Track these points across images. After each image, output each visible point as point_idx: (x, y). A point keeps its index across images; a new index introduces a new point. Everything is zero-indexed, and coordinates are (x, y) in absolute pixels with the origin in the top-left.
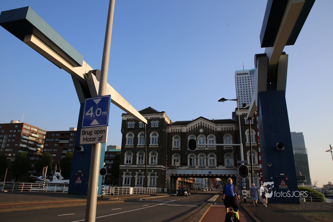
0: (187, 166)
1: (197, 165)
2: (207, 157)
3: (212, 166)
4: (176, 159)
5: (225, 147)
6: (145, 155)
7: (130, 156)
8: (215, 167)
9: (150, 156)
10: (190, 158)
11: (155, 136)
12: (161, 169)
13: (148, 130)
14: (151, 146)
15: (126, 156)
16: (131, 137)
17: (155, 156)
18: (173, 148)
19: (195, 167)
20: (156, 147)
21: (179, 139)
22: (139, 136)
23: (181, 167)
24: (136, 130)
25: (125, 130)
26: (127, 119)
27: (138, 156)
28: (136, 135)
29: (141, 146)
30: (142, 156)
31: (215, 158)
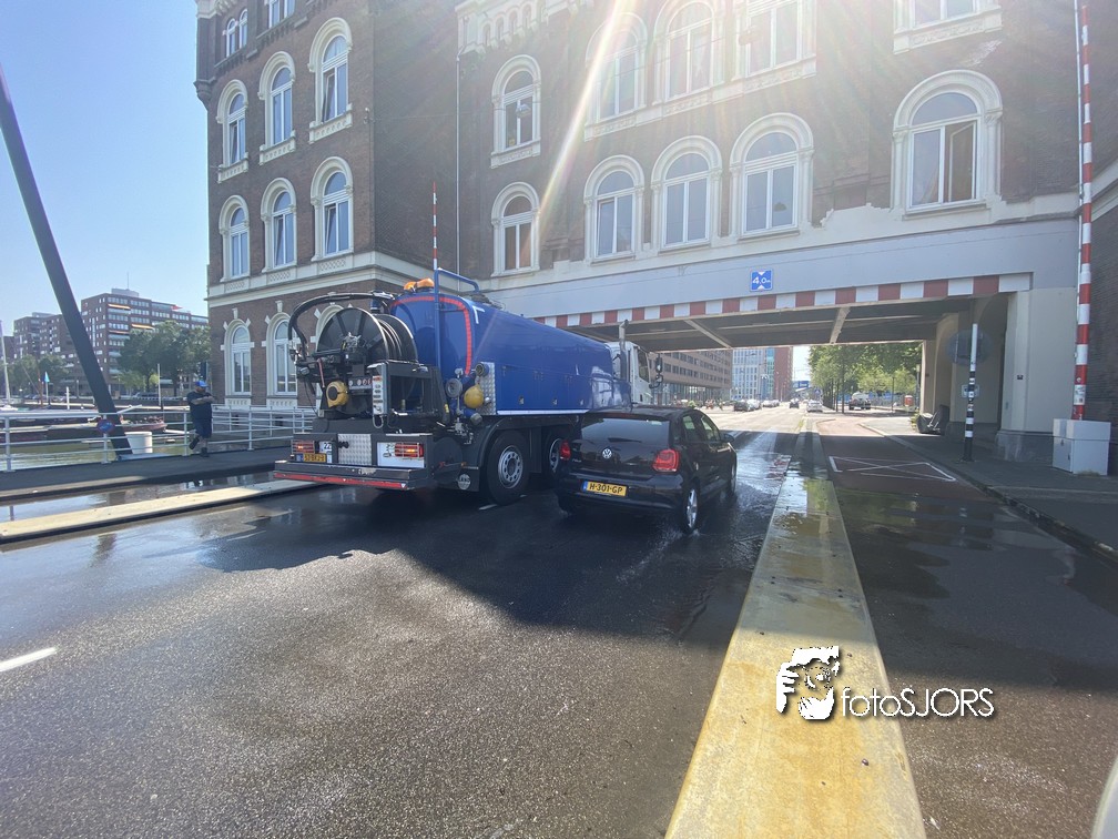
0: (581, 256)
1: (647, 238)
2: (731, 162)
3: (769, 228)
4: (521, 226)
5: (906, 30)
6: (293, 201)
7: (242, 228)
8: (796, 232)
9: (319, 203)
10: (599, 202)
11: (340, 58)
12: (373, 277)
13: (299, 28)
14: (319, 127)
15: (227, 233)
16: (240, 114)
17: (343, 196)
18: (498, 155)
19: (631, 258)
20: (342, 127)
21: (535, 79)
22: (265, 91)
23: (541, 269)
24: (250, 59)
25: (214, 78)
26: (218, 9)
27: (268, 219)
28: (253, 90)
29: (277, 150)
30: (287, 211)
31: (802, 157)
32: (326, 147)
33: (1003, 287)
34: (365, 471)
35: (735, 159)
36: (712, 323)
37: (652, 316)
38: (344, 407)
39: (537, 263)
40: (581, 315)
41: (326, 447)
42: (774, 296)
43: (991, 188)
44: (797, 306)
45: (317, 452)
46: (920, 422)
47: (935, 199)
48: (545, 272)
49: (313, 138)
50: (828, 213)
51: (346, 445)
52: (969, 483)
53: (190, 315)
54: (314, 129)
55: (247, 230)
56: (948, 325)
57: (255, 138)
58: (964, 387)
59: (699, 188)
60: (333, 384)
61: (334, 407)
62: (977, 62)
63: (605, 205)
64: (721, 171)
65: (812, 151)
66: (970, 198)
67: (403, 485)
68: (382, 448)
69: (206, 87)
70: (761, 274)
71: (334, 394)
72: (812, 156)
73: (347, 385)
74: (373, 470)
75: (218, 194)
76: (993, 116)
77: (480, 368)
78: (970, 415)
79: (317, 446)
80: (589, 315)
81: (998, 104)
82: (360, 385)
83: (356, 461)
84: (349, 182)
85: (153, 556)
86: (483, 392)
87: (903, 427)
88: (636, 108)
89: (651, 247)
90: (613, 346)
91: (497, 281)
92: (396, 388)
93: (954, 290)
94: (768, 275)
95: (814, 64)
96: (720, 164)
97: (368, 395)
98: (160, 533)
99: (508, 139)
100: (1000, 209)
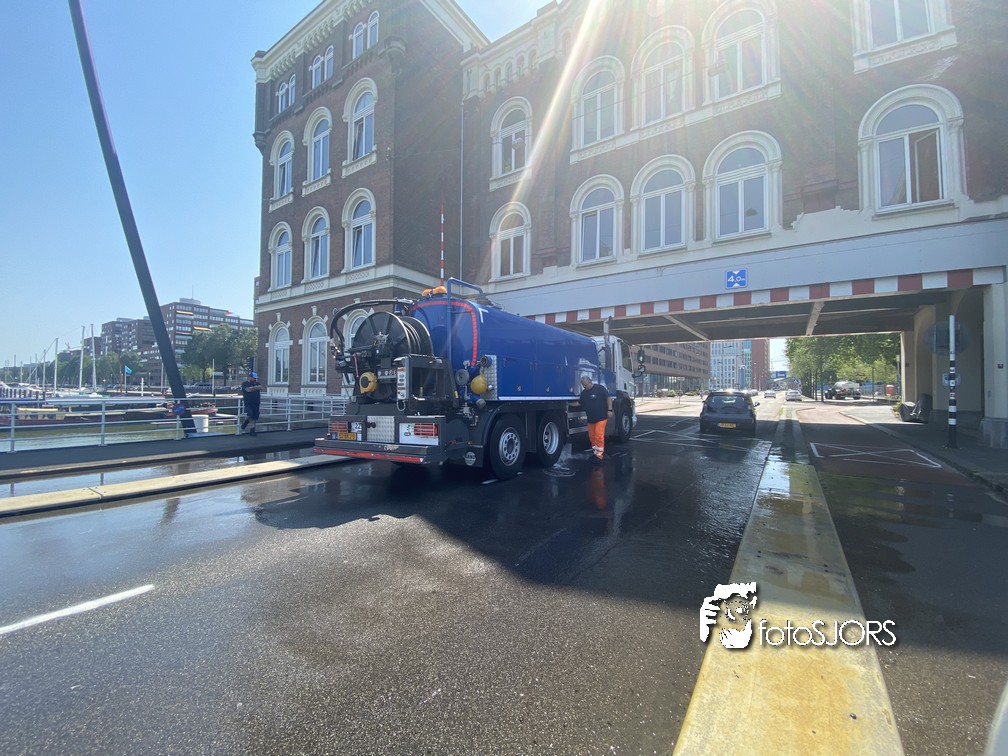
0: (567, 262)
1: (627, 244)
2: (704, 175)
3: (741, 231)
4: (515, 239)
5: (864, 52)
6: (328, 225)
7: (286, 248)
8: (769, 234)
9: (348, 226)
10: (583, 215)
11: (368, 108)
12: (392, 285)
13: (336, 87)
14: (351, 164)
15: (274, 252)
16: (288, 157)
17: (368, 219)
18: (495, 180)
19: (613, 262)
20: (368, 164)
21: (527, 116)
22: (308, 139)
23: (532, 274)
24: (298, 114)
25: (268, 130)
26: (272, 75)
27: (308, 240)
28: (299, 138)
29: (316, 184)
30: (323, 233)
31: (771, 169)
32: (356, 180)
33: (978, 280)
34: (390, 447)
35: (707, 173)
36: (690, 318)
37: (633, 312)
38: (372, 393)
39: (529, 269)
40: (568, 313)
41: (356, 427)
42: (750, 293)
43: (958, 188)
44: (772, 301)
45: (349, 431)
46: (903, 411)
47: (904, 200)
48: (536, 276)
49: (344, 173)
50: (799, 217)
51: (374, 425)
52: (954, 470)
53: (239, 319)
54: (346, 167)
55: (290, 249)
56: (925, 317)
57: (300, 176)
58: (944, 376)
59: (674, 200)
60: (364, 375)
61: (366, 393)
62: (935, 76)
63: (589, 217)
64: (694, 184)
65: (780, 162)
66: (938, 198)
67: (421, 460)
68: (404, 428)
69: (262, 138)
70: (736, 273)
71: (366, 382)
72: (781, 166)
73: (376, 375)
74: (396, 447)
75: (269, 221)
76: (955, 123)
77: (484, 360)
78: (953, 403)
79: (350, 426)
80: (575, 312)
81: (958, 112)
82: (387, 375)
83: (381, 438)
84: (373, 208)
85: (221, 515)
86: (487, 381)
87: (884, 415)
88: (616, 134)
89: (631, 252)
90: (599, 340)
91: (493, 285)
92: (417, 378)
93: (928, 284)
94: (742, 274)
95: (779, 86)
96: (693, 178)
97: (393, 384)
98: (224, 497)
99: (504, 166)
100: (968, 208)
